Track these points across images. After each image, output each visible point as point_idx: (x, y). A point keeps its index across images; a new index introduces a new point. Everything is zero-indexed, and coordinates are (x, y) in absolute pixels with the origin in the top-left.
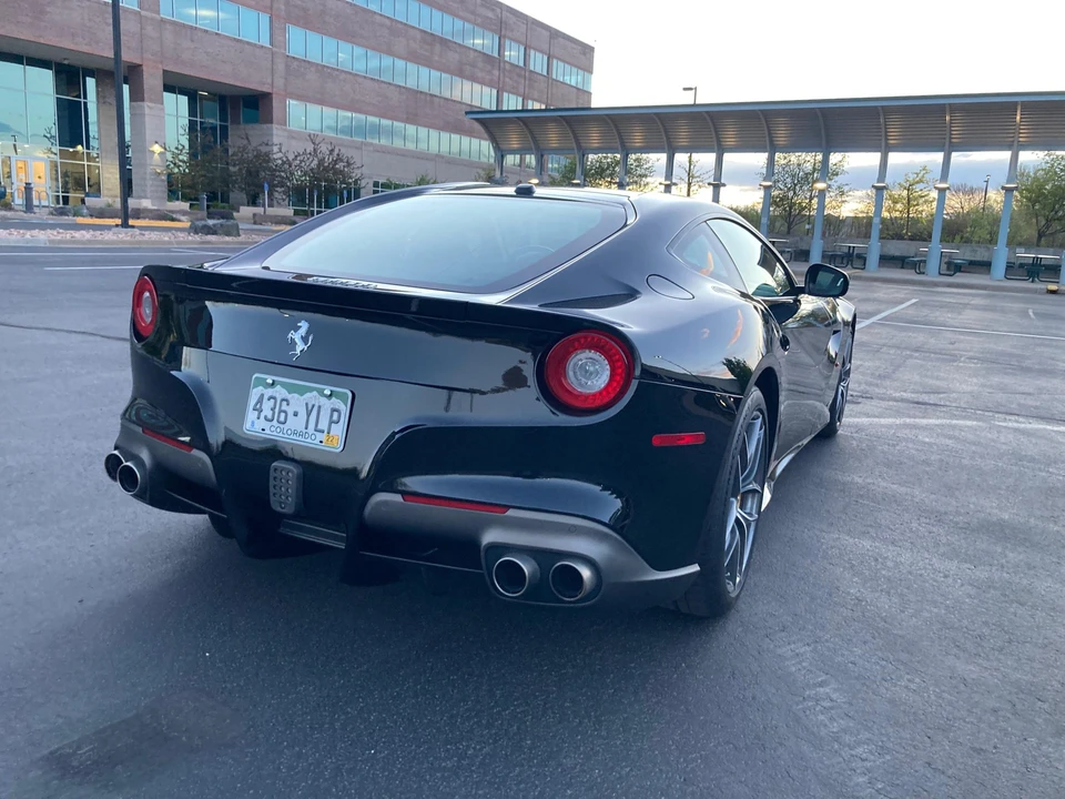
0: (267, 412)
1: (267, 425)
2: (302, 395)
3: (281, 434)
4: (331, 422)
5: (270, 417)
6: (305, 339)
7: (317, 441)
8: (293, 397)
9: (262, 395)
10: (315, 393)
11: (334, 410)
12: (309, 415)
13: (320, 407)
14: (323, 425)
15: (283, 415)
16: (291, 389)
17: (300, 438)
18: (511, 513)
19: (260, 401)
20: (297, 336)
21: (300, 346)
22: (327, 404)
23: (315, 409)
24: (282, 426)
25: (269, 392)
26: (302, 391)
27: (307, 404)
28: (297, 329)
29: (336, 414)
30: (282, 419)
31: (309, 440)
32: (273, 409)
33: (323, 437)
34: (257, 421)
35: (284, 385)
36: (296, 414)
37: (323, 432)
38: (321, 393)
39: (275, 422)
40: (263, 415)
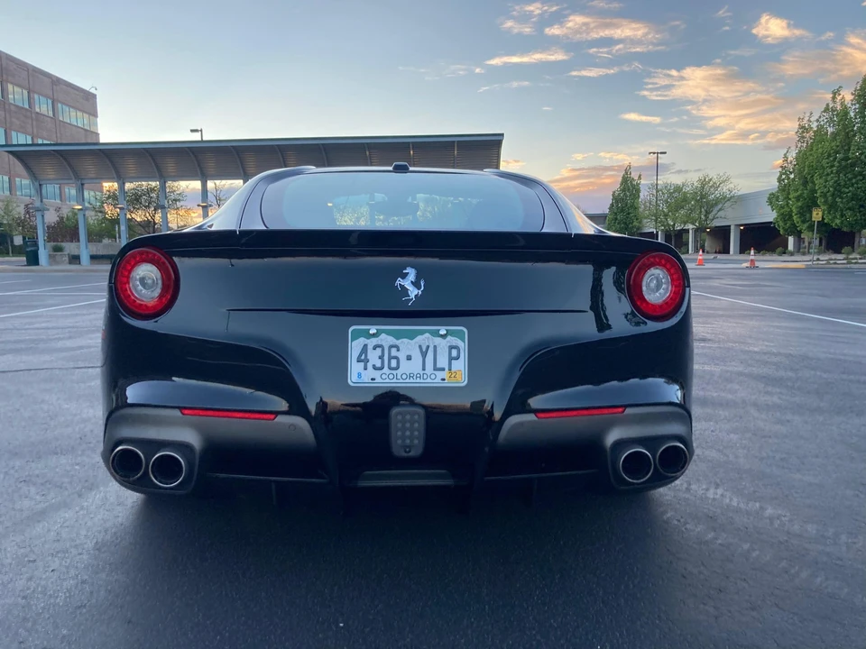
0: (374, 361)
1: (377, 374)
2: (412, 339)
3: (395, 380)
4: (451, 359)
5: (379, 365)
6: (416, 284)
7: (438, 380)
8: (403, 343)
9: (366, 346)
11: (451, 348)
12: (424, 355)
13: (435, 347)
14: (443, 362)
15: (393, 360)
16: (398, 335)
17: (418, 380)
18: (629, 411)
19: (364, 352)
20: (407, 283)
21: (413, 292)
22: (443, 344)
23: (431, 349)
24: (394, 372)
25: (373, 342)
26: (412, 335)
27: (420, 347)
28: (404, 276)
29: (454, 351)
30: (393, 365)
31: (429, 380)
32: (381, 357)
33: (445, 374)
34: (363, 373)
35: (389, 333)
36: (409, 358)
37: (443, 369)
38: (436, 334)
39: (386, 370)
40: (370, 365)
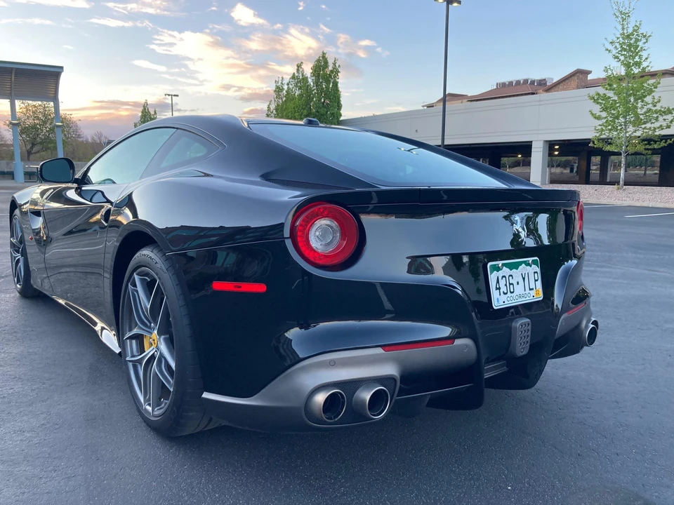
0: (503, 289)
1: (505, 298)
2: (517, 269)
3: (514, 301)
4: (535, 281)
6: (522, 228)
7: (531, 297)
8: (514, 272)
9: (498, 277)
10: (523, 265)
11: (535, 273)
12: (524, 279)
13: (528, 273)
14: (532, 284)
15: (511, 286)
16: (511, 267)
17: (524, 299)
19: (498, 282)
22: (531, 271)
23: (527, 275)
24: (512, 295)
25: (500, 274)
26: (516, 266)
27: (521, 274)
30: (512, 290)
31: (528, 298)
32: (506, 285)
33: (533, 293)
34: (499, 298)
35: (506, 266)
36: (518, 283)
37: (533, 289)
38: (528, 264)
39: (509, 294)
40: (501, 291)
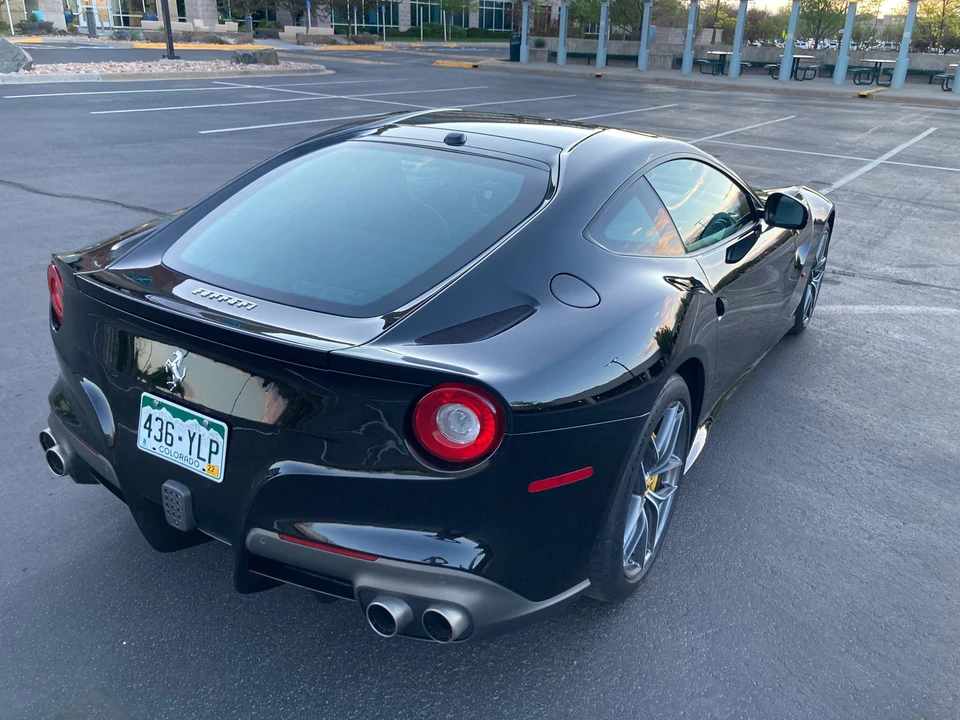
0: (155, 432)
1: (157, 445)
2: (184, 421)
3: (169, 456)
4: (211, 452)
5: (159, 438)
7: (199, 468)
8: (177, 421)
9: (151, 415)
10: (195, 421)
11: (212, 441)
12: (192, 439)
13: (200, 435)
14: (205, 454)
15: (169, 436)
16: (176, 413)
17: (186, 463)
19: (149, 419)
22: (209, 435)
23: (197, 437)
24: (168, 447)
25: (156, 413)
26: (185, 417)
27: (189, 431)
29: (214, 445)
30: (169, 442)
31: (193, 466)
32: (161, 430)
33: (204, 465)
34: (148, 440)
35: (169, 408)
36: (180, 438)
37: (204, 460)
38: (203, 424)
39: (163, 444)
40: (152, 434)
